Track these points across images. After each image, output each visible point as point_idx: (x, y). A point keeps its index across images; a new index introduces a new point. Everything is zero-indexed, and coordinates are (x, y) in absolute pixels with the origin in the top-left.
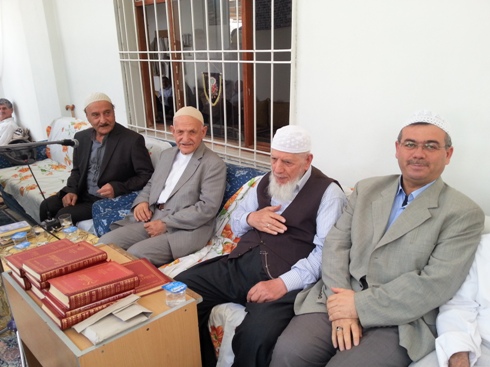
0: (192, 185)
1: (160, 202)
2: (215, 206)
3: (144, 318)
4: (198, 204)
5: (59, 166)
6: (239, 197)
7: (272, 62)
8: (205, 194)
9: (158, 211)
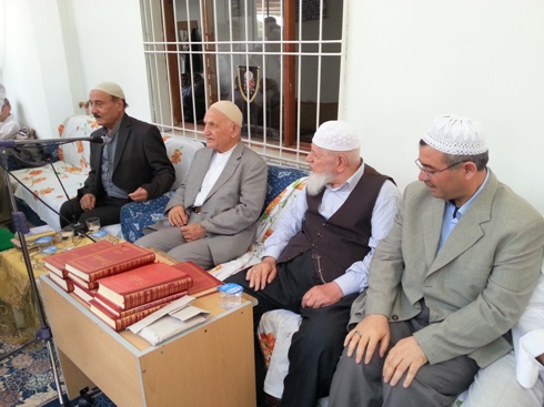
0: (231, 187)
1: (196, 204)
2: (257, 209)
3: (202, 319)
4: (239, 206)
5: (74, 169)
6: (283, 200)
7: (320, 54)
8: (246, 196)
9: (194, 215)
